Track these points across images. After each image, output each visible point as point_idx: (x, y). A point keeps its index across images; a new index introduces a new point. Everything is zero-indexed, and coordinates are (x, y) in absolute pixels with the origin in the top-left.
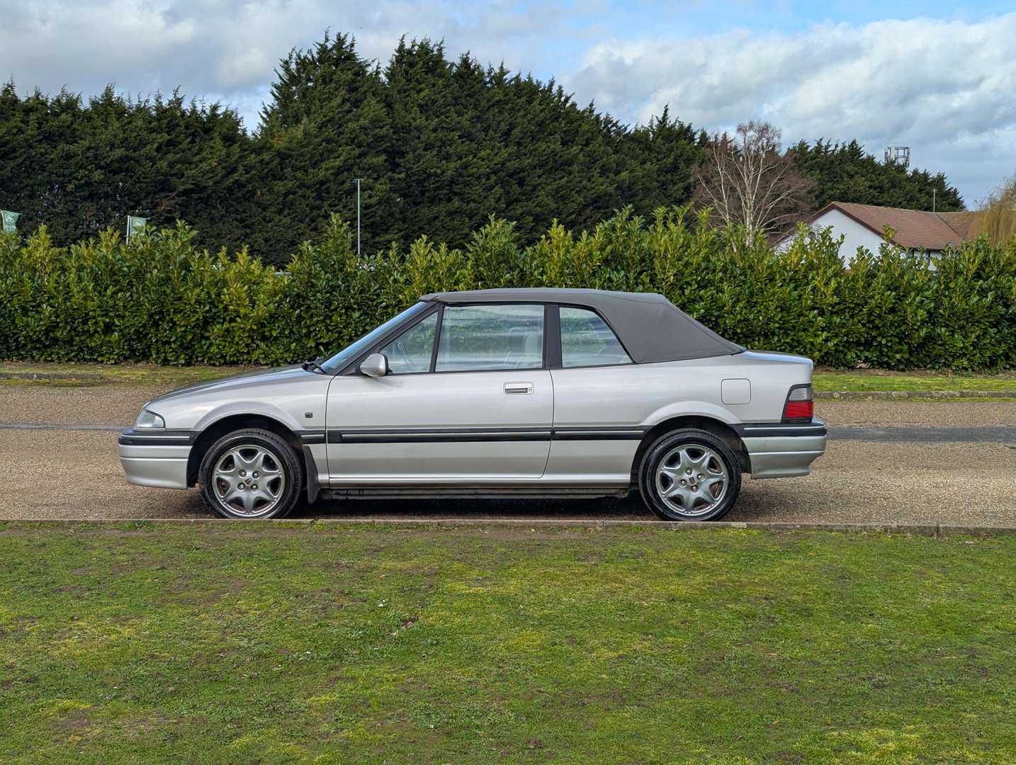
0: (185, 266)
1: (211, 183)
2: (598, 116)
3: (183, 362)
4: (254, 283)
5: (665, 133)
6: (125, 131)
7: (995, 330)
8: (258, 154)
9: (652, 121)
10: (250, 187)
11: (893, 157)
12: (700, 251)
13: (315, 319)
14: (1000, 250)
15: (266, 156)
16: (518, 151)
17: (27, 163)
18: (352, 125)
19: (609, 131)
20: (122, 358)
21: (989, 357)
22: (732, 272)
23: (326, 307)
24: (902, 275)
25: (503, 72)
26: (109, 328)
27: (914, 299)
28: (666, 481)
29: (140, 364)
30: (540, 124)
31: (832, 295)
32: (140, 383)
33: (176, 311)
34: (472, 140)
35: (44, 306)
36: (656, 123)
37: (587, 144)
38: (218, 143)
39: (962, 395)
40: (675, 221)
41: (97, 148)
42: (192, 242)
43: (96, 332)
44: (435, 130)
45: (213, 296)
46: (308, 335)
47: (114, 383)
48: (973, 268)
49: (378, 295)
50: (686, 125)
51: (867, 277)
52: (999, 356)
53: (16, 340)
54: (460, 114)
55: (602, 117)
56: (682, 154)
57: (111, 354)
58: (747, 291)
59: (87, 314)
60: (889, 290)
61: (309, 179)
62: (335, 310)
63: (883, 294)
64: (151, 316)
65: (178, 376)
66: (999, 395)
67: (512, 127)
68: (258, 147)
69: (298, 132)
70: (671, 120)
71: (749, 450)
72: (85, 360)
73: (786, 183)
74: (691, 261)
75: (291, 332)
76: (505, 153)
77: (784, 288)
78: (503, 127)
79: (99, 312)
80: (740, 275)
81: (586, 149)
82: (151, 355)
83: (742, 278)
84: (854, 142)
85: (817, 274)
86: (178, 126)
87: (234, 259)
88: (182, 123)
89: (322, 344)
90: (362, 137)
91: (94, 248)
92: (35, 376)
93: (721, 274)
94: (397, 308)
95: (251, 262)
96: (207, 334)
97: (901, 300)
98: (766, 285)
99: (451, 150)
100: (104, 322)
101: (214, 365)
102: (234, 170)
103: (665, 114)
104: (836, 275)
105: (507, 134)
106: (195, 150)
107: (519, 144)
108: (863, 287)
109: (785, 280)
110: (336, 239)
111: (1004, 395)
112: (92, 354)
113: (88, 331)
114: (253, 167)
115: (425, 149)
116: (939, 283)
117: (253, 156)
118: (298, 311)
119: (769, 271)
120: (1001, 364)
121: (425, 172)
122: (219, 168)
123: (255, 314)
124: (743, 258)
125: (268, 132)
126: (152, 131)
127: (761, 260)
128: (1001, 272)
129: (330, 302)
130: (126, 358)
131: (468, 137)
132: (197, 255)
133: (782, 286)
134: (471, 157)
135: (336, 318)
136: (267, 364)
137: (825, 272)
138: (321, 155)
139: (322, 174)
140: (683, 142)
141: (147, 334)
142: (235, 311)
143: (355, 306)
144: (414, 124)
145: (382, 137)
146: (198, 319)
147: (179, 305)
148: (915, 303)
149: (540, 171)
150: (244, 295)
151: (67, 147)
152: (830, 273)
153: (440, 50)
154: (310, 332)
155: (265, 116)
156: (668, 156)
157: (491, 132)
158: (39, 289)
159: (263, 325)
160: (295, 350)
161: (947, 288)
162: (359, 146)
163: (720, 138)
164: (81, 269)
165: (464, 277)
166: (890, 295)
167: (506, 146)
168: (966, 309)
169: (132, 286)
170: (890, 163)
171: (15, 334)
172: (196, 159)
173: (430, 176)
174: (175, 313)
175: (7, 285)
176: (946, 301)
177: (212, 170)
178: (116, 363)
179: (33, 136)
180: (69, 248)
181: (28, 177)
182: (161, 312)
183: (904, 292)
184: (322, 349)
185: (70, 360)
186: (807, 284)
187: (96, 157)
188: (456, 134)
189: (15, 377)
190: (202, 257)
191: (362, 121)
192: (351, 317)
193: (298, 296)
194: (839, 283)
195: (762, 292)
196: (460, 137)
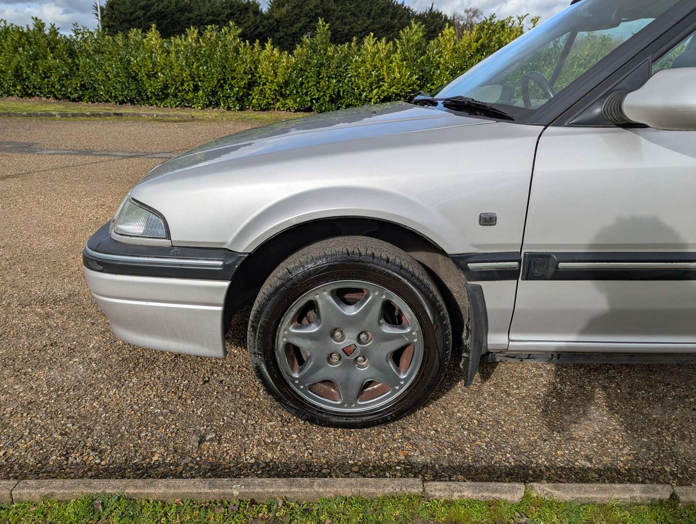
0: (236, 50)
1: (249, 33)
2: (405, 7)
3: (238, 108)
4: (275, 62)
5: (431, 15)
6: (212, 8)
8: (268, 20)
10: (265, 35)
13: (310, 84)
15: (271, 21)
16: (373, 22)
17: (172, 21)
18: (306, 8)
19: (409, 14)
20: (205, 106)
23: (317, 76)
26: (196, 88)
29: (215, 110)
30: (383, 10)
32: (213, 120)
33: (233, 78)
34: (355, 16)
35: (159, 74)
36: (428, 10)
37: (400, 19)
38: (251, 14)
41: (201, 16)
42: (240, 36)
43: (189, 90)
44: (340, 11)
45: (253, 69)
46: (306, 94)
47: (199, 120)
49: (346, 69)
50: (440, 12)
53: (146, 94)
54: (351, 4)
55: (407, 7)
56: (438, 24)
57: (199, 103)
59: (183, 79)
61: (289, 32)
62: (322, 78)
64: (219, 81)
65: (235, 117)
67: (371, 10)
68: (268, 17)
69: (284, 10)
70: (434, 9)
72: (185, 106)
75: (297, 92)
76: (368, 22)
78: (368, 10)
79: (189, 78)
81: (401, 21)
82: (221, 104)
86: (234, 6)
87: (264, 48)
88: (236, 5)
89: (314, 99)
90: (311, 13)
91: (185, 40)
92: (155, 115)
94: (357, 78)
95: (273, 50)
96: (250, 92)
99: (346, 20)
100: (193, 85)
101: (255, 110)
102: (258, 27)
103: (432, 7)
105: (369, 14)
106: (242, 17)
107: (373, 18)
110: (322, 34)
112: (188, 103)
113: (185, 90)
114: (266, 26)
115: (336, 20)
117: (266, 21)
118: (301, 79)
121: (336, 30)
122: (252, 26)
123: (277, 80)
125: (271, 10)
126: (223, 8)
129: (319, 73)
130: (208, 106)
131: (354, 14)
132: (242, 44)
134: (354, 24)
135: (322, 83)
136: (284, 110)
138: (294, 21)
139: (294, 30)
140: (439, 19)
141: (217, 92)
142: (265, 78)
143: (334, 76)
144: (331, 8)
145: (318, 14)
146: (245, 83)
147: (234, 74)
149: (382, 31)
150: (270, 69)
151: (188, 14)
154: (307, 92)
155: (270, 4)
156: (432, 25)
157: (363, 13)
158: (154, 64)
159: (281, 87)
160: (299, 102)
162: (309, 17)
164: (177, 52)
165: (396, 59)
167: (368, 19)
169: (207, 62)
171: (145, 91)
172: (243, 21)
173: (338, 32)
174: (232, 79)
175: (137, 61)
177: (249, 27)
178: (202, 109)
179: (174, 9)
180: (170, 39)
181: (173, 28)
182: (224, 79)
184: (314, 102)
185: (177, 106)
187: (201, 19)
188: (348, 13)
189: (143, 116)
190: (245, 45)
191: (310, 6)
192: (331, 83)
193: (301, 69)
196: (351, 15)
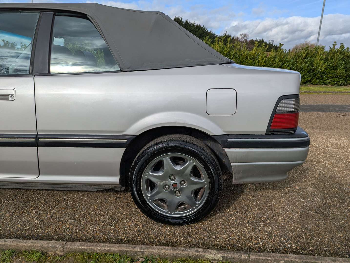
2: (212, 33)
5: (226, 37)
7: (308, 73)
9: (223, 34)
11: (270, 42)
12: (227, 50)
14: (312, 50)
19: (214, 36)
21: (306, 81)
22: (236, 56)
24: (284, 57)
25: (194, 24)
27: (287, 64)
28: (151, 185)
31: (264, 63)
36: (224, 35)
39: (305, 92)
40: (221, 42)
48: (304, 55)
50: (230, 35)
51: (274, 57)
52: (308, 81)
55: (213, 33)
58: (240, 61)
60: (280, 61)
63: (278, 63)
66: (316, 92)
71: (231, 162)
73: (249, 46)
74: (224, 53)
77: (250, 61)
80: (238, 57)
83: (239, 58)
84: (263, 39)
85: (260, 57)
93: (233, 57)
97: (283, 65)
98: (245, 60)
103: (226, 33)
104: (265, 57)
108: (273, 61)
109: (250, 58)
111: (318, 92)
116: (294, 60)
119: (246, 56)
120: (308, 83)
124: (239, 52)
127: (244, 53)
128: (312, 57)
133: (250, 60)
137: (262, 56)
148: (287, 65)
152: (263, 57)
153: (181, 19)
161: (296, 61)
163: (236, 38)
166: (280, 63)
168: (301, 67)
170: (270, 43)
176: (296, 65)
183: (284, 62)
186: (257, 60)
194: (266, 59)
195: (244, 62)
